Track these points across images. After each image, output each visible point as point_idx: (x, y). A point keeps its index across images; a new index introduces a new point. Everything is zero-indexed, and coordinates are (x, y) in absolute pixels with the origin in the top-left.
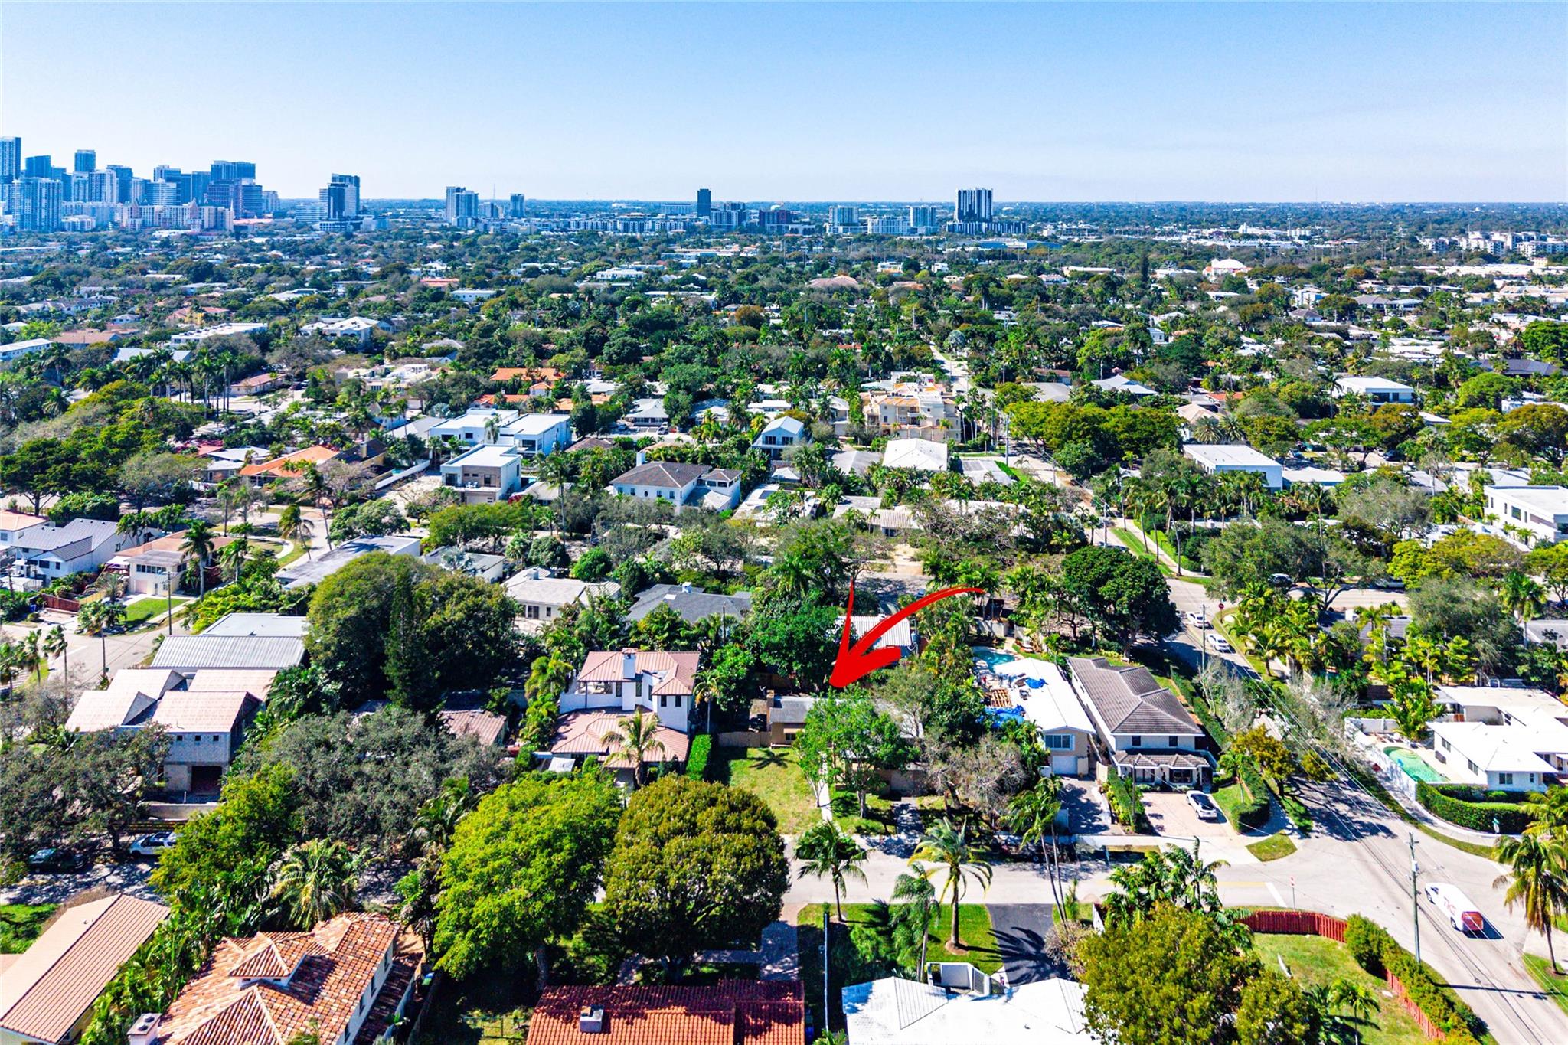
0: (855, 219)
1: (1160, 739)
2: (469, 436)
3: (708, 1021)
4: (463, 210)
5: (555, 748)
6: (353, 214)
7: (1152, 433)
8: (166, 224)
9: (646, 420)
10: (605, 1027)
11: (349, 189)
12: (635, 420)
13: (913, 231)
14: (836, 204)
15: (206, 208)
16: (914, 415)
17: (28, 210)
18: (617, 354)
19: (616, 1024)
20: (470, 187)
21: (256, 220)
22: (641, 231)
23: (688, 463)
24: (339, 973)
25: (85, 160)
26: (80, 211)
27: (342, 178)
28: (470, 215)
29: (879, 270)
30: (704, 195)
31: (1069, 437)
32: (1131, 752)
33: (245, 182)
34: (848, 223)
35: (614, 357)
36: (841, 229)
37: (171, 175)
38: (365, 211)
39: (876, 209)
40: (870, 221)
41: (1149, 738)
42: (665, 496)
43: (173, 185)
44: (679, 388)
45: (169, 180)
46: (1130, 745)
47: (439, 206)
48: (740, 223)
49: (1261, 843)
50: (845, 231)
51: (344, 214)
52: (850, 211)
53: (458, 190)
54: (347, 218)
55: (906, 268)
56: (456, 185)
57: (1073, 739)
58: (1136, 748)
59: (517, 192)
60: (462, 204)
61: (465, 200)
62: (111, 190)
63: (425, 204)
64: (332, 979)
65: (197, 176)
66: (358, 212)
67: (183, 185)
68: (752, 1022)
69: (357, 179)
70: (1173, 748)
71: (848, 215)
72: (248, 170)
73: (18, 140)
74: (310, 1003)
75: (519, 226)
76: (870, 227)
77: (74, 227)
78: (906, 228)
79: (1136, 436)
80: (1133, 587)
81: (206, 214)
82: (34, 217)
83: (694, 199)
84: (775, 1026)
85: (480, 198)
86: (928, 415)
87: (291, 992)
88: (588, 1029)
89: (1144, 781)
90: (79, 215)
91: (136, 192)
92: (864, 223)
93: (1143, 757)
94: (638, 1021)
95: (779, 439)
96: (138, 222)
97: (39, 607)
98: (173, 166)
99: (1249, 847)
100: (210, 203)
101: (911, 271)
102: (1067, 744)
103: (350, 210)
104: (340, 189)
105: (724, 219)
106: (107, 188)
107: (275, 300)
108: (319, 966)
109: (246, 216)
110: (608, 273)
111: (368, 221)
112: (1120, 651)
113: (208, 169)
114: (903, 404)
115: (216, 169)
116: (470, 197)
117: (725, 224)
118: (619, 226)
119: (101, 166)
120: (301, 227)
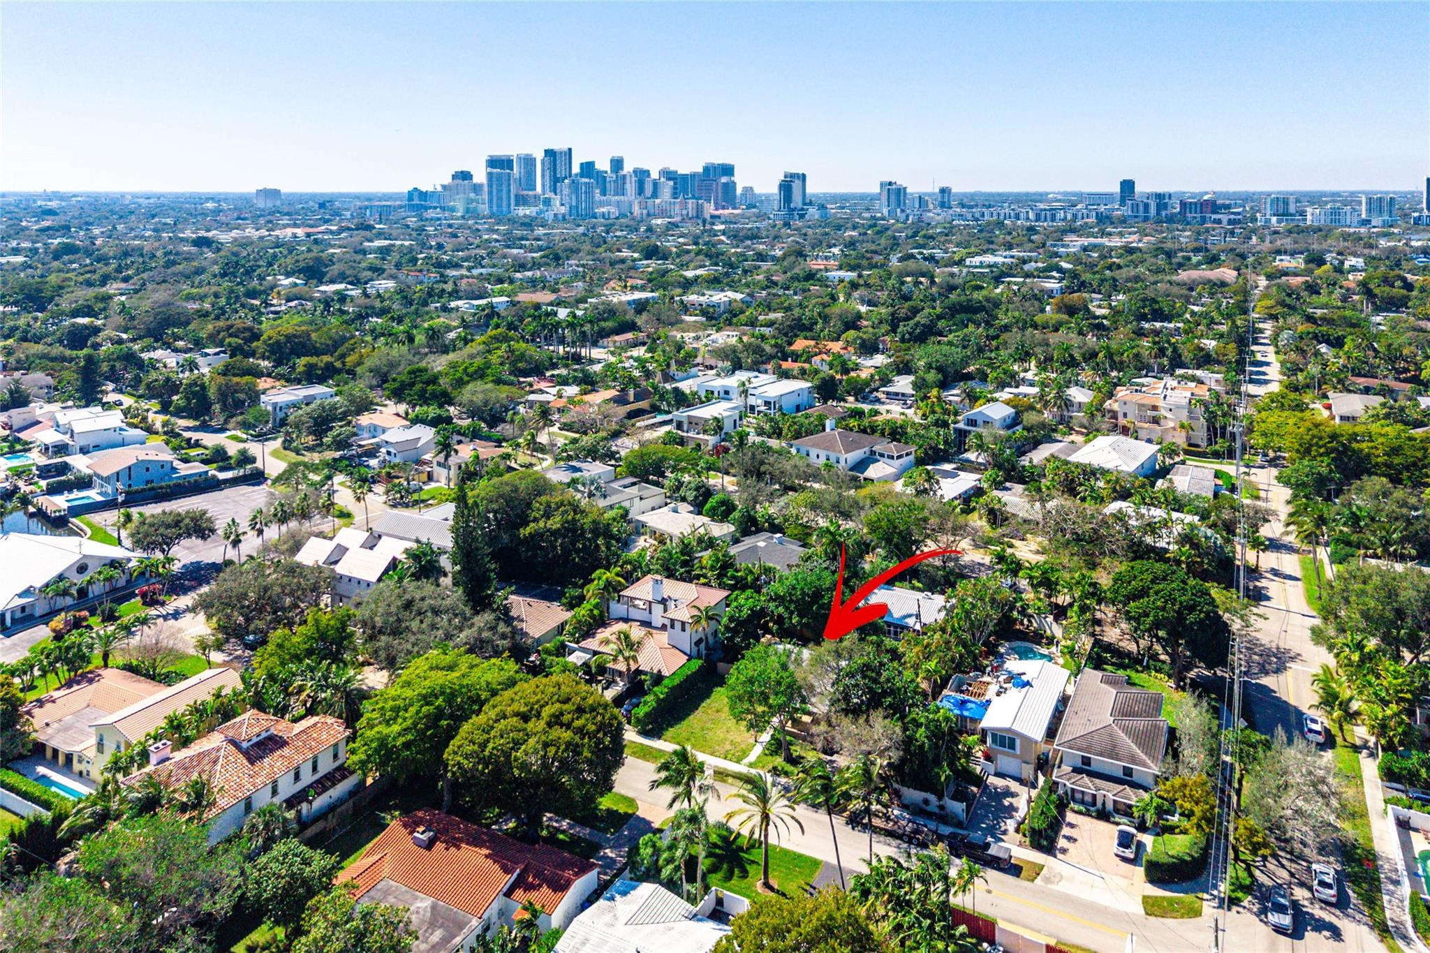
0: (1292, 209)
1: (1115, 766)
2: (727, 393)
3: (497, 866)
4: (893, 205)
5: (583, 644)
6: (800, 205)
7: (1420, 460)
8: (663, 214)
9: (897, 394)
10: (429, 845)
11: (796, 185)
12: (888, 393)
13: (1366, 222)
14: (1269, 194)
15: (690, 201)
16: (1154, 413)
17: (574, 204)
18: (910, 334)
19: (440, 846)
20: (901, 182)
21: (731, 211)
22: (1053, 220)
23: (877, 435)
24: (286, 751)
25: (617, 164)
26: (609, 204)
27: (793, 176)
28: (899, 206)
29: (1277, 263)
30: (1128, 186)
31: (1308, 451)
32: (1076, 770)
33: (724, 180)
34: (1283, 214)
35: (907, 336)
36: (1274, 219)
37: (669, 175)
38: (811, 203)
39: (1315, 199)
40: (1309, 210)
41: (1100, 762)
42: (833, 460)
43: (671, 183)
44: (930, 367)
45: (669, 179)
46: (1079, 764)
47: (873, 198)
48: (1158, 213)
49: (1164, 898)
50: (1279, 222)
51: (792, 206)
52: (1286, 202)
53: (890, 184)
54: (794, 210)
55: (1308, 261)
56: (888, 180)
57: (1018, 742)
58: (1084, 768)
59: (945, 185)
60: (893, 197)
61: (895, 193)
62: (631, 187)
63: (863, 197)
64: (279, 752)
65: (693, 175)
66: (805, 204)
67: (680, 183)
68: (530, 879)
69: (804, 176)
70: (1127, 779)
71: (1282, 205)
72: (728, 170)
73: (570, 150)
74: (252, 763)
75: (935, 215)
76: (1309, 217)
77: (603, 215)
78: (1356, 220)
79: (1397, 460)
80: (1163, 609)
81: (690, 206)
82: (577, 207)
83: (1117, 189)
84: (545, 888)
85: (908, 191)
86: (1169, 415)
87: (246, 753)
88: (418, 843)
89: (1082, 802)
90: (607, 207)
91: (649, 189)
92: (1302, 213)
93: (1086, 779)
94: (453, 849)
95: (980, 422)
96: (645, 212)
97: (374, 482)
98: (672, 168)
99: (1146, 899)
100: (693, 197)
101: (1311, 266)
102: (1012, 747)
103: (797, 201)
104: (789, 184)
105: (1141, 208)
106: (628, 186)
107: (681, 276)
108: (276, 742)
109: (723, 208)
110: (977, 260)
111: (813, 212)
112: (1170, 676)
113: (701, 170)
114: (1143, 402)
115: (707, 169)
116: (899, 190)
117: (1141, 213)
118: (1031, 216)
119: (628, 168)
120: (762, 216)
